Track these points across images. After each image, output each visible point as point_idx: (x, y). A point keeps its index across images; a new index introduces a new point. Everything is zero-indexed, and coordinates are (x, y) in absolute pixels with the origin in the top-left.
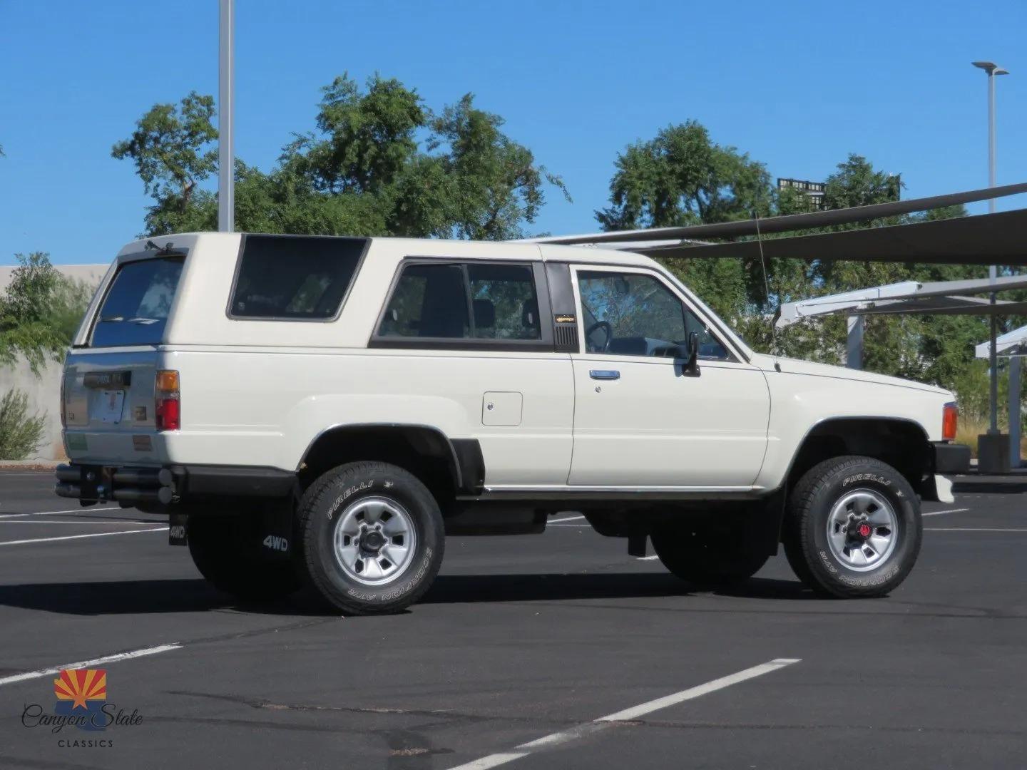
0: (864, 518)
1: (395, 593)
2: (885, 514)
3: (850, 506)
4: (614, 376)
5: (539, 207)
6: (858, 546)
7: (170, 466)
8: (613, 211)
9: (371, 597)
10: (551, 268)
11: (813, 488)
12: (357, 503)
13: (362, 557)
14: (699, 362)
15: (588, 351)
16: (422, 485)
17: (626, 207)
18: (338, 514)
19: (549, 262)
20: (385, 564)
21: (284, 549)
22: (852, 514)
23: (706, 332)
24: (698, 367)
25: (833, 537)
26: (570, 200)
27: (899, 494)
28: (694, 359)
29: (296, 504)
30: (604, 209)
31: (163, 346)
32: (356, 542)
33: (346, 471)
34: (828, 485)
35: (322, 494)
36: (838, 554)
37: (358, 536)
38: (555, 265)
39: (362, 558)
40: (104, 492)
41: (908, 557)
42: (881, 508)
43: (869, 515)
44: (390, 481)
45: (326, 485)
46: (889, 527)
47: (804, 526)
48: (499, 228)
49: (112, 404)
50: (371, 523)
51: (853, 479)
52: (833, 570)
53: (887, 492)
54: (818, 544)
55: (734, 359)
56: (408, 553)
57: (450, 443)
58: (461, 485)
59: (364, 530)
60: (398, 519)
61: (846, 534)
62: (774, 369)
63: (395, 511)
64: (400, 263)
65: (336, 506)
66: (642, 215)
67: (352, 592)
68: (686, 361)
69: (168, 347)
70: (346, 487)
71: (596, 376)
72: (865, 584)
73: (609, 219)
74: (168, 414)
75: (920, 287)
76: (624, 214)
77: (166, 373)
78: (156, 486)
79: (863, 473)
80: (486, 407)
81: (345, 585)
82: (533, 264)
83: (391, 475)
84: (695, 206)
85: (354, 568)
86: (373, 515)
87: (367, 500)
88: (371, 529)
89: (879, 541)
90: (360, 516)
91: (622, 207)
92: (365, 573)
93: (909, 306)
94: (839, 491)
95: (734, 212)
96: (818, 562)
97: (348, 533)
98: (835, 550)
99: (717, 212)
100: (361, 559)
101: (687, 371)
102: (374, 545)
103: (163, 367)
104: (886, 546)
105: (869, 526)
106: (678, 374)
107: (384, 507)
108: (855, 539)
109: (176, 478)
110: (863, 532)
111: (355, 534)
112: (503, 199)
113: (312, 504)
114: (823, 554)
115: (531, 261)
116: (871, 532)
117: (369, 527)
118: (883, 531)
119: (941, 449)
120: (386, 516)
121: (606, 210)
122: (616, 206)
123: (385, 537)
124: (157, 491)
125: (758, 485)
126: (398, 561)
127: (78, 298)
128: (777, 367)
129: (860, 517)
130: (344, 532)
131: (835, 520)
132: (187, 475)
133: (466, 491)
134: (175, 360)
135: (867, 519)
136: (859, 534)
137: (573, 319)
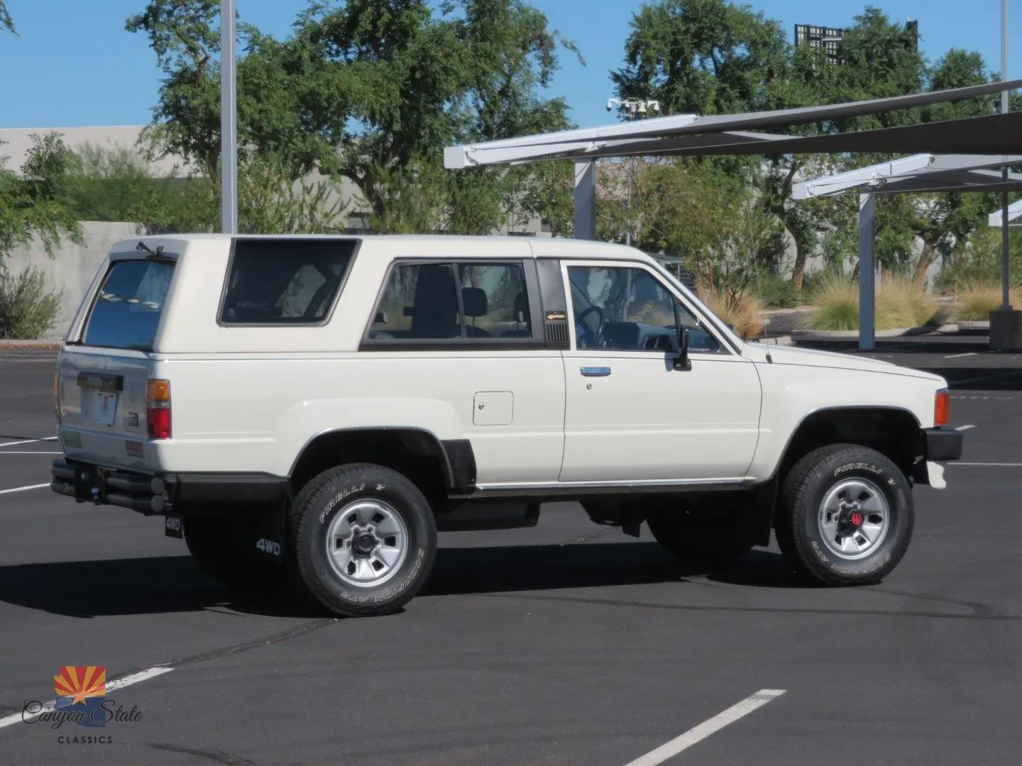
0: (855, 507)
1: (387, 594)
2: (877, 502)
3: (842, 495)
4: (604, 372)
5: (554, 71)
6: (850, 534)
7: (162, 474)
8: (628, 71)
9: (363, 599)
10: (542, 264)
11: (804, 479)
12: (348, 507)
13: (355, 558)
14: (690, 356)
15: (579, 347)
16: (413, 487)
17: (642, 67)
18: (329, 518)
19: (540, 258)
20: (378, 566)
21: (277, 553)
22: (844, 502)
23: (697, 324)
24: (689, 360)
25: (824, 526)
26: (584, 64)
27: (891, 482)
28: (685, 353)
29: (289, 506)
30: (619, 69)
31: (155, 354)
32: (348, 544)
33: (337, 475)
34: (819, 475)
35: (314, 498)
36: (830, 544)
37: (350, 539)
38: (545, 261)
39: (355, 560)
40: (99, 494)
41: (899, 545)
42: (873, 495)
43: (860, 503)
44: (381, 482)
45: (318, 489)
46: (880, 515)
47: (795, 516)
48: (514, 93)
49: (105, 407)
50: (363, 525)
51: (845, 468)
52: (825, 559)
53: (879, 481)
54: (809, 534)
55: (726, 352)
56: (400, 554)
57: (441, 444)
58: (452, 485)
59: (357, 532)
60: (390, 520)
61: (837, 522)
62: (766, 361)
63: (387, 512)
64: (390, 264)
65: (328, 510)
66: (656, 75)
67: (345, 595)
68: (677, 355)
69: (159, 356)
70: (337, 492)
71: (587, 373)
72: (856, 572)
73: (624, 79)
74: (159, 423)
75: (932, 160)
76: (639, 74)
77: (158, 382)
78: (149, 494)
79: (855, 462)
80: (477, 407)
81: (337, 587)
82: (524, 261)
83: (382, 477)
84: (710, 64)
85: (346, 571)
86: (365, 517)
87: (360, 502)
88: (363, 532)
89: (870, 528)
90: (352, 518)
91: (637, 67)
92: (357, 575)
93: (921, 183)
94: (831, 481)
95: (749, 70)
96: (810, 552)
97: (339, 535)
98: (826, 538)
99: (733, 71)
100: (353, 560)
101: (678, 365)
102: (366, 547)
103: (155, 375)
104: (877, 533)
105: (861, 514)
106: (669, 369)
107: (376, 509)
108: (847, 527)
109: (168, 486)
110: (855, 521)
111: (347, 536)
112: (517, 64)
113: (304, 508)
114: (814, 544)
115: (521, 259)
116: (863, 520)
117: (361, 529)
118: (875, 519)
119: (932, 436)
120: (378, 517)
121: (621, 71)
122: (631, 66)
123: (377, 538)
124: (150, 500)
125: (750, 476)
126: (391, 562)
127: (96, 163)
128: (769, 358)
129: (851, 505)
130: (336, 535)
131: (827, 509)
132: (179, 483)
133: (457, 490)
134: (166, 369)
135: (859, 507)
136: (851, 523)
137: (563, 316)
